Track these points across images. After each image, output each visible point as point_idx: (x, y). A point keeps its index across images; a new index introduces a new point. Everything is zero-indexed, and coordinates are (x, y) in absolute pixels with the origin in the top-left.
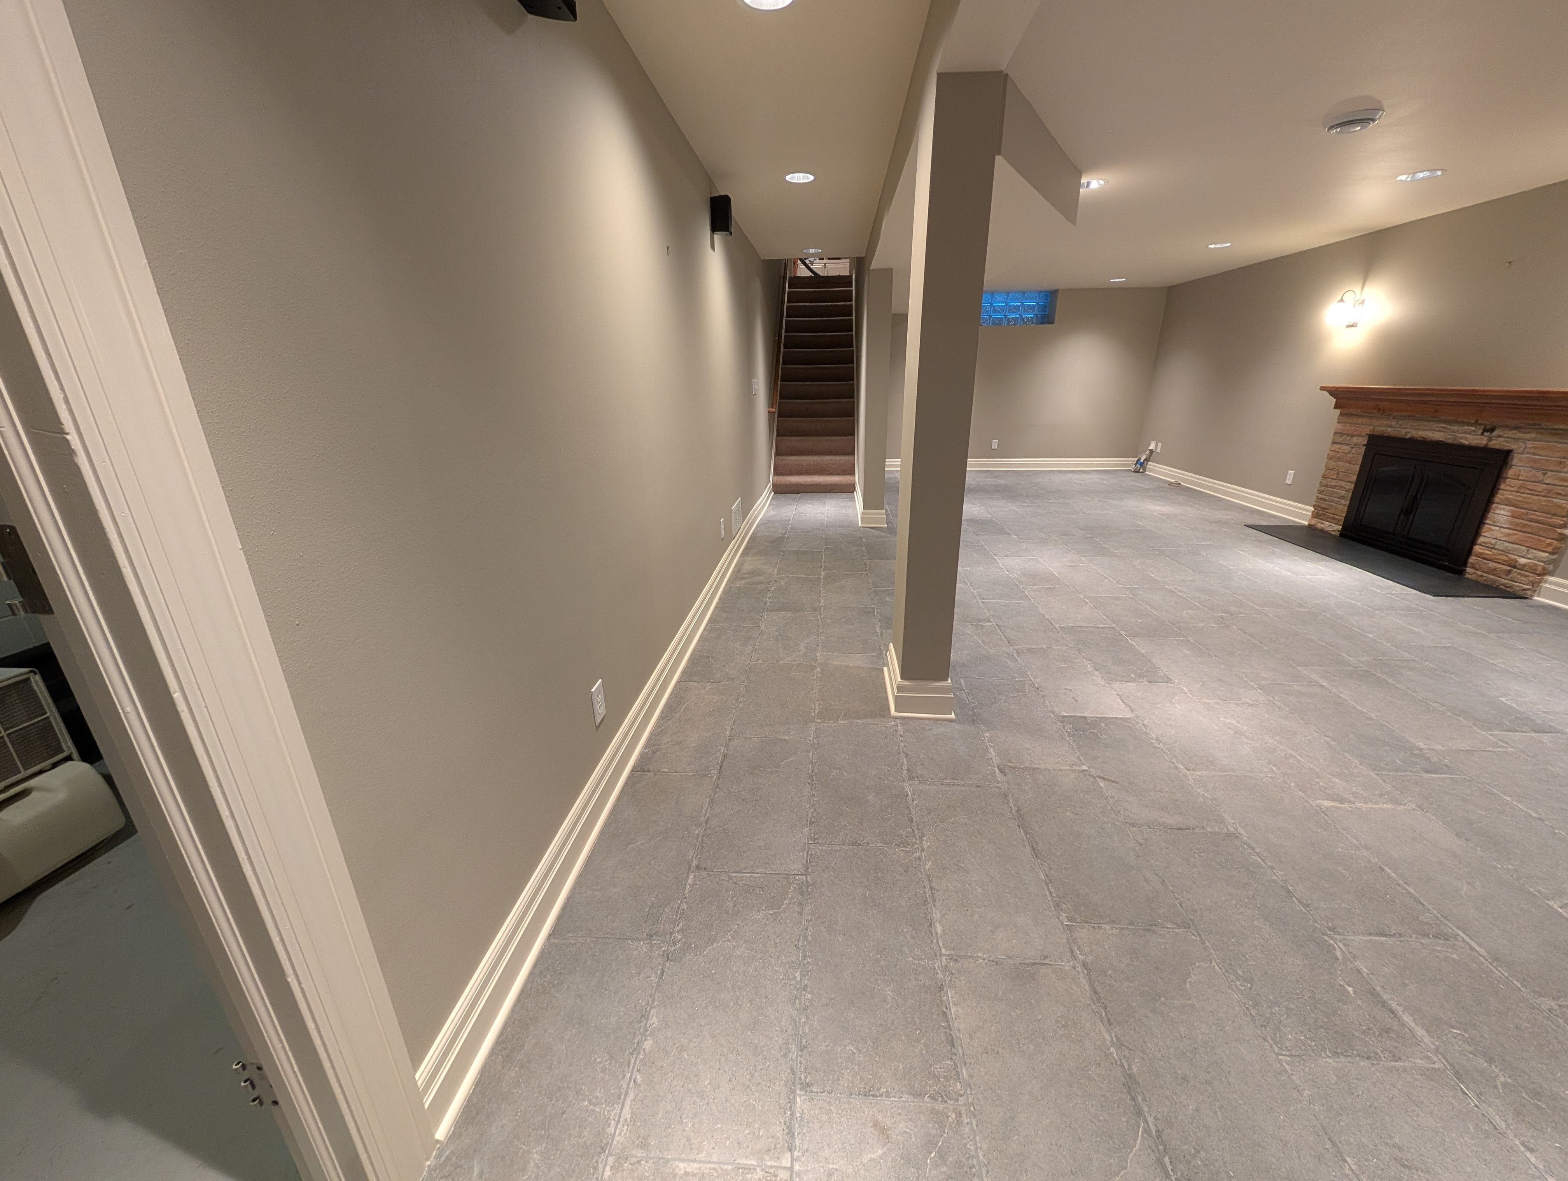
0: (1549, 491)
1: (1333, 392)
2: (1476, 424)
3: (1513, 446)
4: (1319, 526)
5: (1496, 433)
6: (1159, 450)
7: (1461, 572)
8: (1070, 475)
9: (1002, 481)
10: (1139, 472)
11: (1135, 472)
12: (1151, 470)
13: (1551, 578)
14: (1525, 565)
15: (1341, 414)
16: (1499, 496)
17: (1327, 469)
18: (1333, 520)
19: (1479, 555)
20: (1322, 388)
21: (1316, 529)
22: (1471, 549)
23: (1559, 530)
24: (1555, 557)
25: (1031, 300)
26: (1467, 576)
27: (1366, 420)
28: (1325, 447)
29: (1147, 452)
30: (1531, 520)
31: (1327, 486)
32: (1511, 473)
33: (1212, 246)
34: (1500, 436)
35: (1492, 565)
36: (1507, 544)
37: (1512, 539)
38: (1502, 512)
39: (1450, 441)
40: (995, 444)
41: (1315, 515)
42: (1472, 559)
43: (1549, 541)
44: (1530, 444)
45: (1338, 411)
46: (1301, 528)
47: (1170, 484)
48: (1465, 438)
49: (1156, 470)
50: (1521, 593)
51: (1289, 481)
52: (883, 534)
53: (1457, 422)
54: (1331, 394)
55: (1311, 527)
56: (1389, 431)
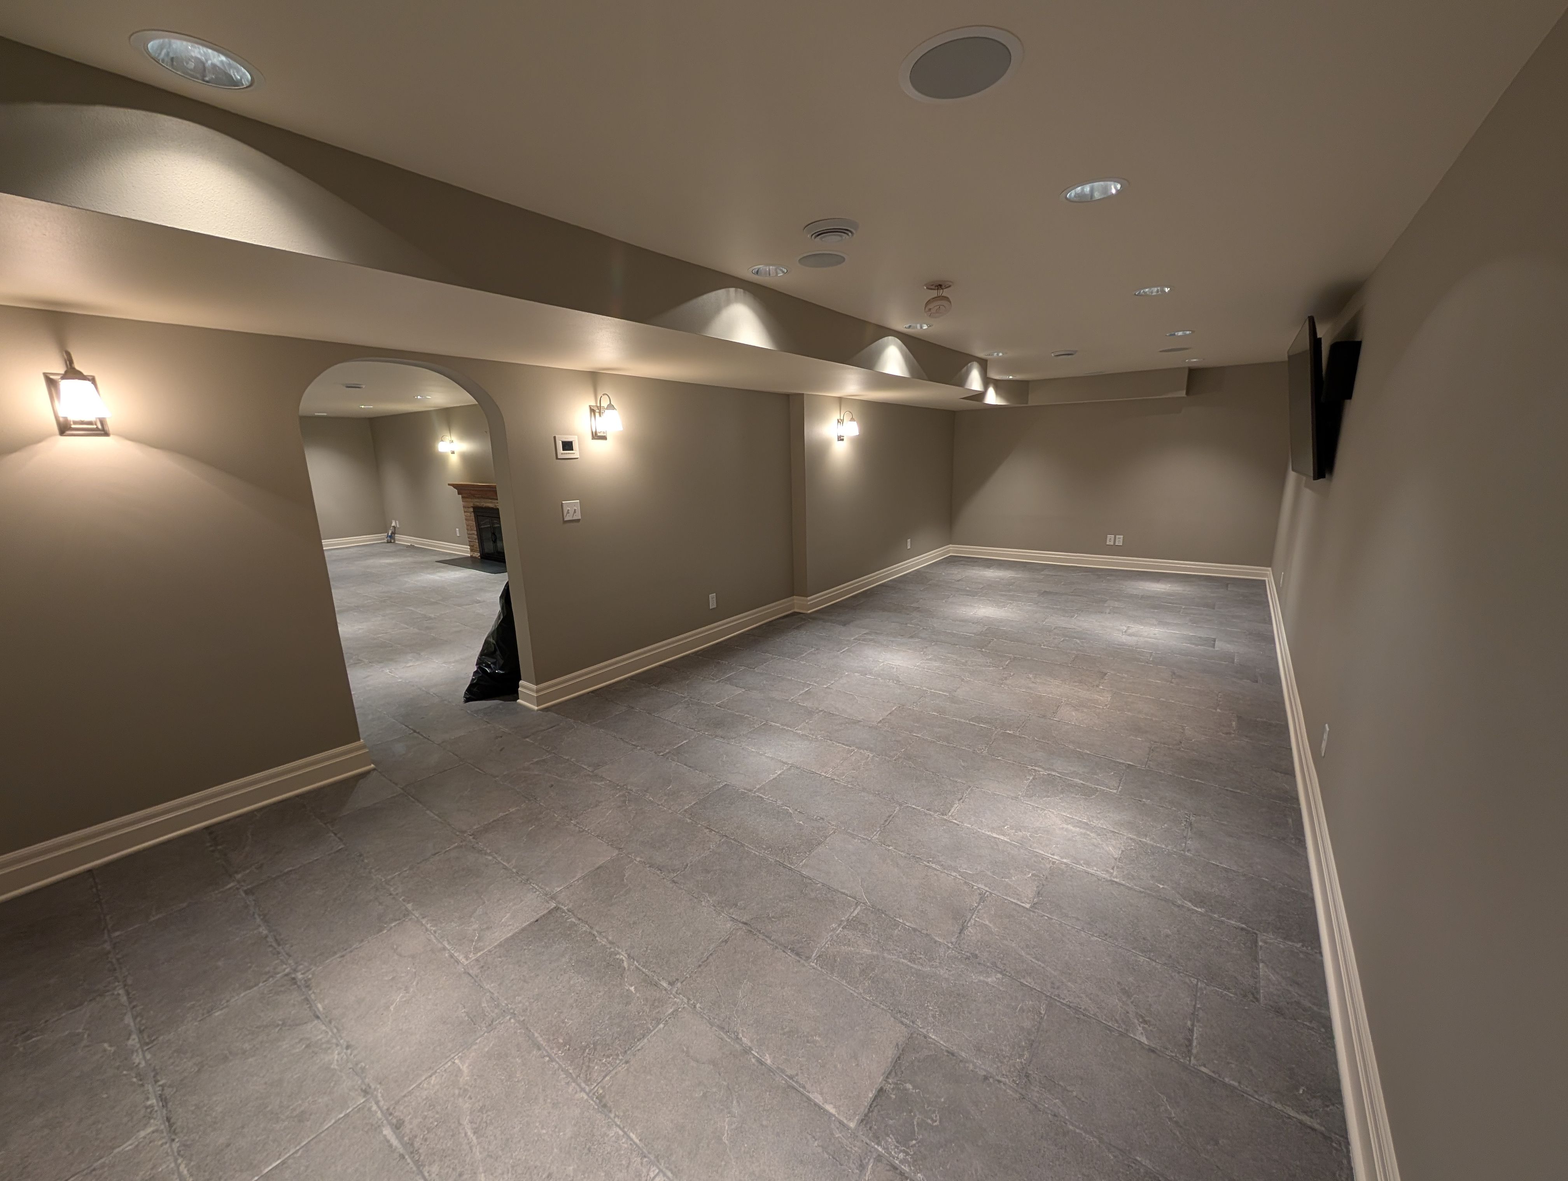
1: (455, 486)
4: (474, 555)
6: (398, 526)
10: (391, 542)
11: (388, 542)
12: (399, 540)
15: (462, 497)
17: (467, 526)
18: (476, 549)
20: (449, 485)
21: (473, 557)
27: (470, 500)
28: (462, 515)
29: (392, 528)
31: (469, 534)
33: (363, 407)
39: (487, 507)
41: (472, 550)
45: (460, 496)
46: (467, 558)
47: (408, 546)
49: (403, 539)
51: (459, 535)
55: (471, 557)
56: (478, 504)
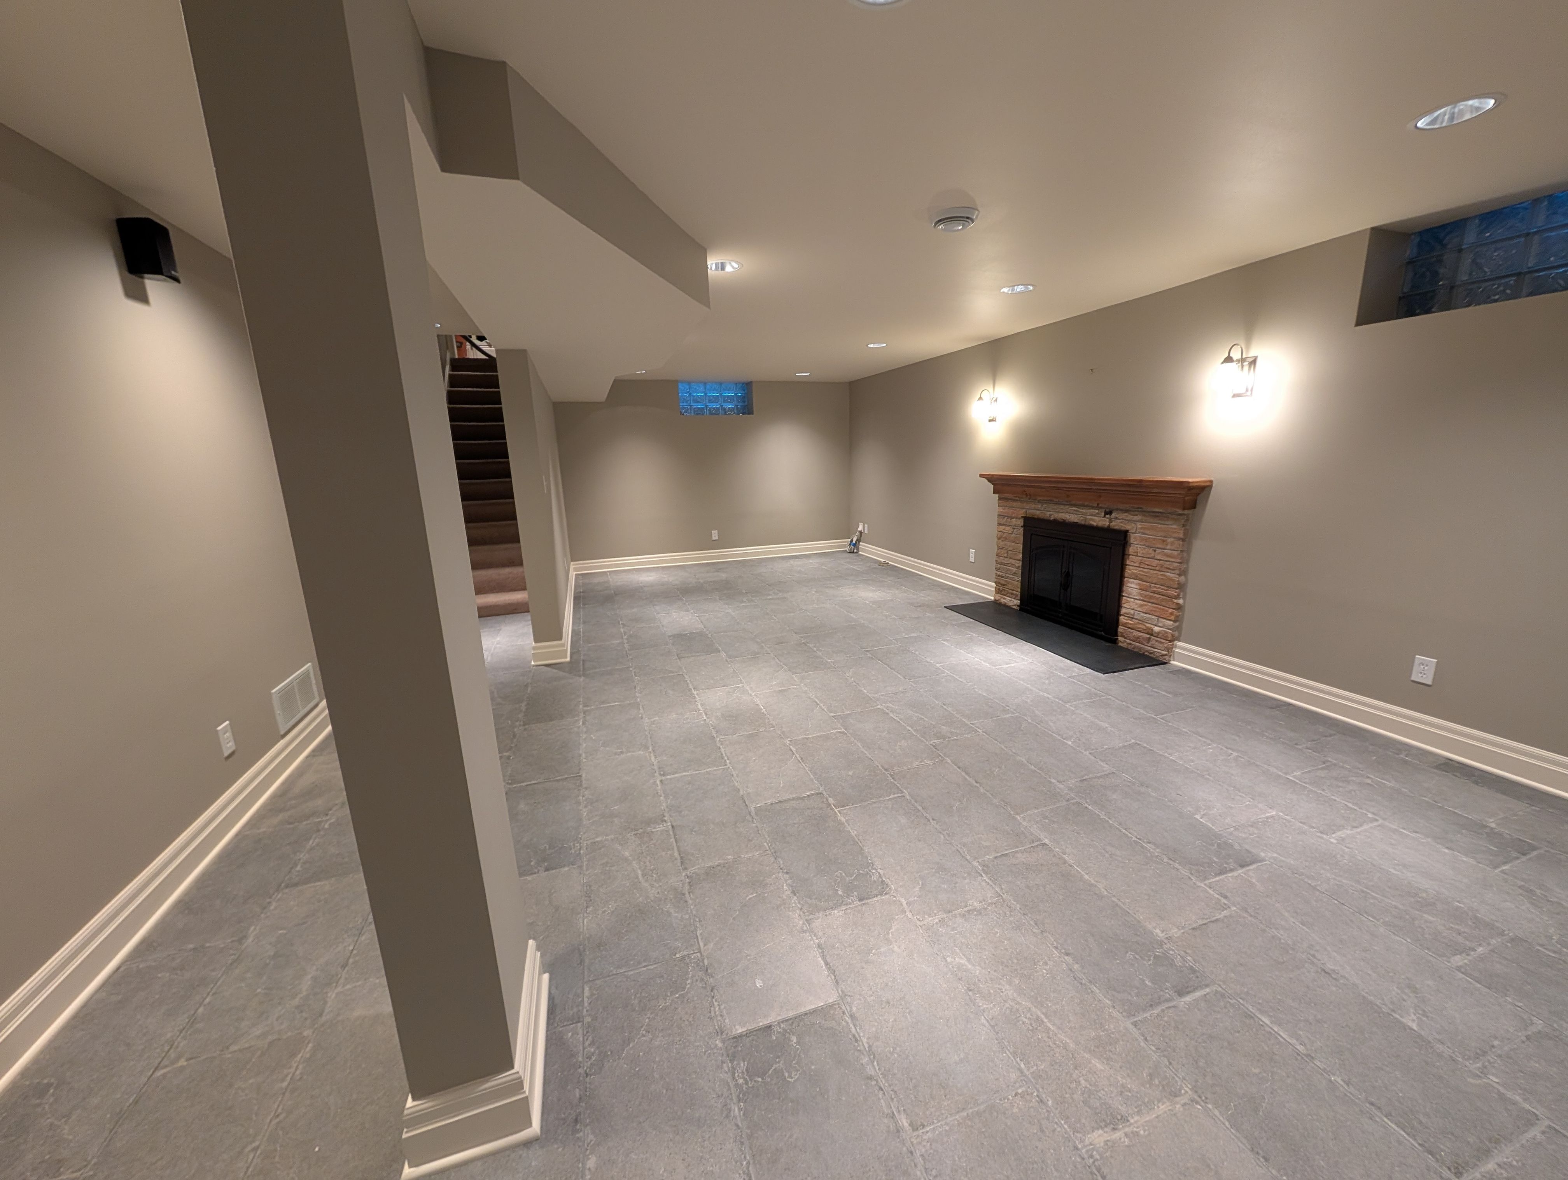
0: (1162, 566)
1: (991, 479)
2: (1098, 507)
3: (1128, 527)
4: (1003, 601)
5: (1113, 515)
6: (866, 532)
7: (1115, 642)
8: (792, 562)
10: (853, 552)
11: (850, 552)
12: (864, 551)
13: (1179, 644)
14: (1158, 633)
15: (1000, 499)
16: (1129, 571)
17: (999, 548)
18: (1012, 595)
19: (1125, 625)
20: (981, 476)
21: (1000, 604)
22: (1118, 620)
23: (1175, 601)
24: (1177, 624)
25: (729, 390)
26: (1120, 644)
27: (1018, 504)
28: (991, 528)
29: (857, 533)
30: (1154, 592)
31: (1001, 564)
32: (1131, 550)
33: (871, 346)
34: (1116, 518)
35: (1136, 633)
36: (1142, 614)
37: (1145, 609)
38: (1133, 586)
39: (1083, 523)
40: (715, 535)
41: (998, 591)
42: (1121, 629)
43: (1171, 611)
44: (1139, 525)
45: (997, 496)
47: (880, 564)
48: (1093, 520)
49: (868, 550)
50: (1161, 659)
51: (972, 560)
53: (1084, 506)
54: (989, 481)
55: (996, 603)
56: (1038, 513)
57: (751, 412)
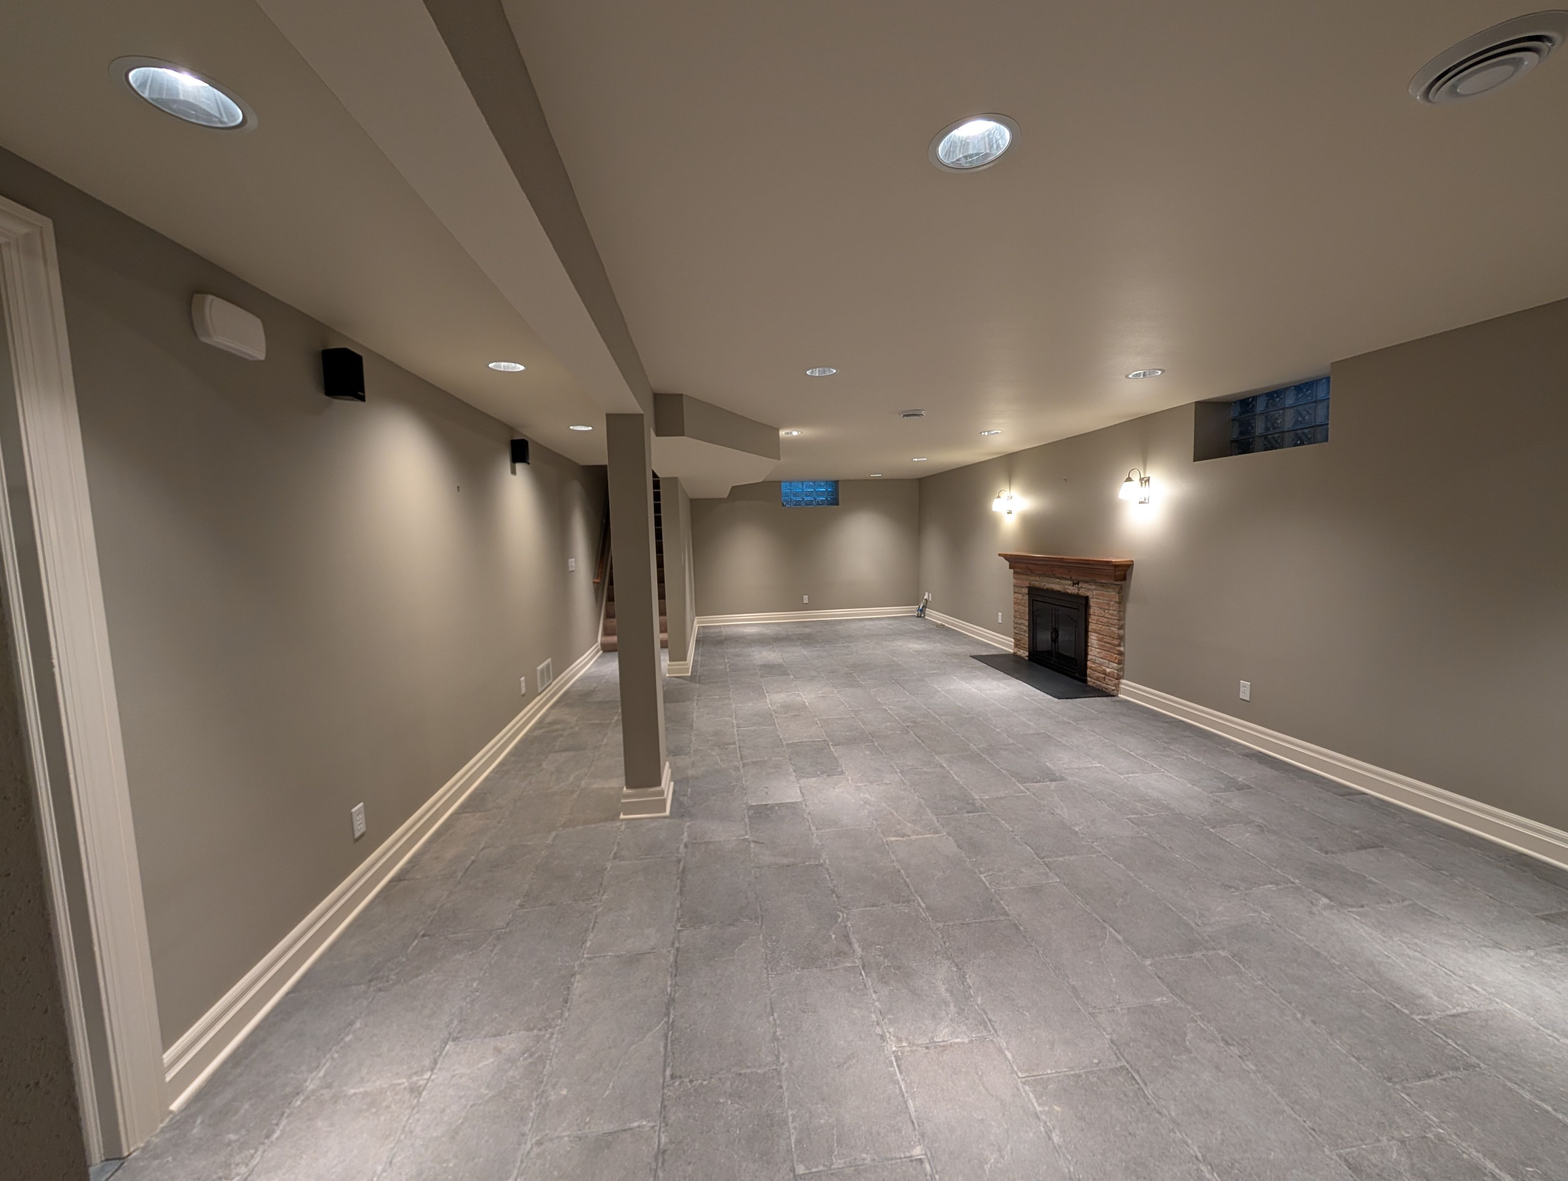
0: (1108, 622)
1: (1007, 557)
2: (1070, 579)
3: (1088, 594)
4: (1019, 653)
5: (1080, 585)
6: (930, 599)
7: (1085, 681)
8: (866, 622)
9: (808, 630)
10: (921, 617)
11: (918, 617)
12: (929, 616)
13: (1123, 681)
14: (1109, 673)
15: (1015, 573)
16: (1091, 627)
17: (1015, 611)
18: (1023, 648)
19: (1091, 668)
20: (1000, 555)
21: (1017, 656)
22: (1086, 664)
23: (1117, 648)
24: (1121, 666)
25: (821, 487)
26: (1089, 683)
27: (1024, 577)
28: (1010, 596)
29: (924, 601)
30: (1105, 642)
31: (1017, 623)
32: (1091, 611)
33: (916, 460)
34: (1082, 587)
35: (1097, 674)
36: (1100, 660)
37: (1101, 655)
38: (1094, 638)
39: (1063, 591)
40: (806, 599)
41: (1016, 646)
42: (1089, 671)
43: (1115, 656)
44: (1095, 592)
45: (1012, 571)
46: (1007, 656)
47: (937, 625)
48: (1069, 589)
49: (934, 616)
50: (1112, 693)
51: (1000, 621)
52: (684, 682)
53: (1062, 578)
54: (1006, 559)
55: (1015, 654)
56: (1037, 584)
57: (837, 504)
